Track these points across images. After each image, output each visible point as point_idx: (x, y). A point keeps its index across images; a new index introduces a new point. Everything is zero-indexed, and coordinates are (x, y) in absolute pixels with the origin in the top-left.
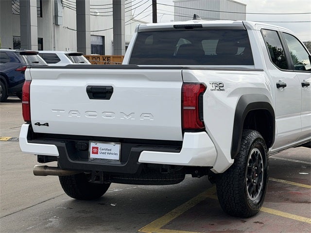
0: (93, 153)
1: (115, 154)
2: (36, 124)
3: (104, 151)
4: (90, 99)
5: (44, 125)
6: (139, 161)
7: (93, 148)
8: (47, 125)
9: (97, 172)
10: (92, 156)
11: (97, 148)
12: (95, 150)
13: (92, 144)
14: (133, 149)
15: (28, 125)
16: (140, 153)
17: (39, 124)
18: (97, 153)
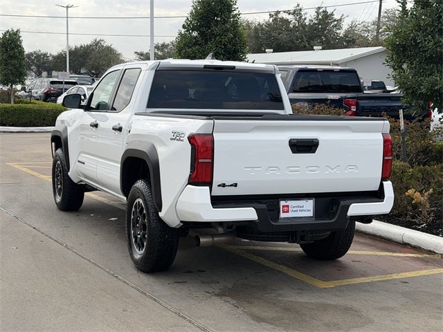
0: (283, 212)
1: (308, 211)
2: (219, 186)
3: (296, 209)
5: (231, 185)
6: (348, 214)
7: (283, 206)
8: (236, 185)
9: (303, 231)
10: (282, 215)
11: (288, 206)
12: (286, 208)
14: (342, 203)
15: (208, 188)
16: (349, 206)
17: (224, 185)
18: (288, 212)
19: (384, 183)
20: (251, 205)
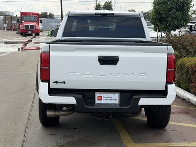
0: (98, 100)
1: (115, 100)
2: (54, 83)
3: (107, 98)
4: (101, 64)
5: (61, 83)
6: (139, 104)
7: (98, 97)
8: (64, 83)
9: (107, 113)
10: (97, 102)
13: (97, 94)
14: (135, 97)
15: (47, 83)
16: (140, 99)
17: (57, 82)
18: (101, 100)
19: (168, 85)
20: (72, 95)
